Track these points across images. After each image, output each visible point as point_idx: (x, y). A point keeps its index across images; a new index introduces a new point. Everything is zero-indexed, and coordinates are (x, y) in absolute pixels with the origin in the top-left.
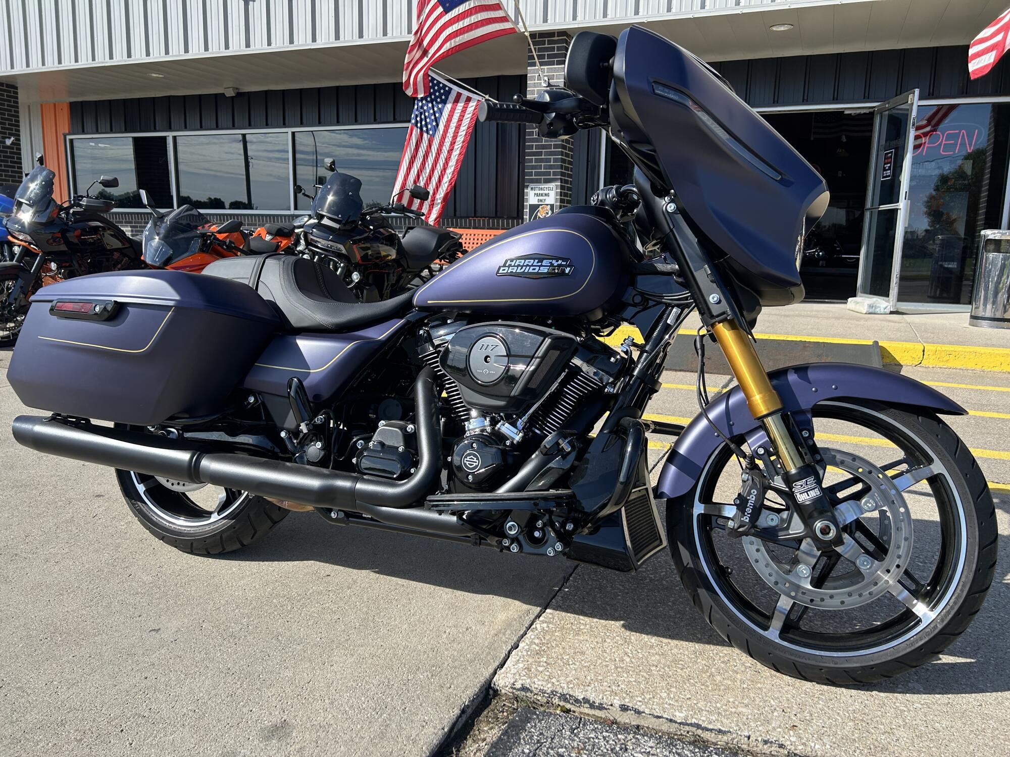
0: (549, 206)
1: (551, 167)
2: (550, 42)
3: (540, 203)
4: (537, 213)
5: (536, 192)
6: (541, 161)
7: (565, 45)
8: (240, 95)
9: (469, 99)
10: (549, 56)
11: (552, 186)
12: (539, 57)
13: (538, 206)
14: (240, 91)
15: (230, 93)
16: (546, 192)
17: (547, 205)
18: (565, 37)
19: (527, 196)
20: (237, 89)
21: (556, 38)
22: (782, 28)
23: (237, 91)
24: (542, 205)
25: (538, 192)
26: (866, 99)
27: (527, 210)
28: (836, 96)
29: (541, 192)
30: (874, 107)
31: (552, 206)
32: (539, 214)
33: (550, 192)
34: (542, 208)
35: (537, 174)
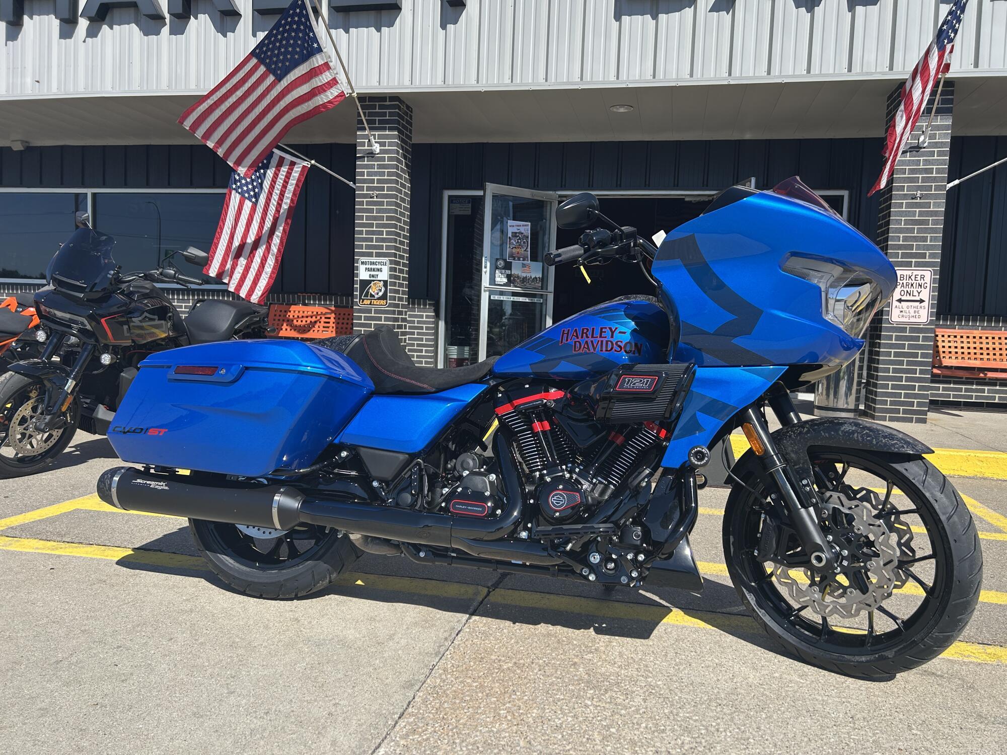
0: (382, 282)
1: (384, 240)
2: (381, 107)
3: (372, 279)
4: (369, 289)
5: (367, 266)
6: (373, 233)
7: (397, 110)
8: (29, 149)
9: (293, 164)
10: (380, 122)
11: (385, 261)
12: (368, 122)
13: (369, 282)
14: (31, 145)
15: (18, 147)
16: (379, 267)
17: (380, 281)
18: (397, 103)
19: (358, 270)
20: (27, 142)
21: (388, 103)
22: (622, 110)
23: (27, 144)
24: (374, 281)
25: (370, 266)
26: (705, 187)
27: (357, 286)
28: (676, 183)
29: (373, 267)
30: (713, 195)
31: (385, 282)
32: (370, 290)
33: (383, 267)
34: (374, 284)
35: (368, 247)
